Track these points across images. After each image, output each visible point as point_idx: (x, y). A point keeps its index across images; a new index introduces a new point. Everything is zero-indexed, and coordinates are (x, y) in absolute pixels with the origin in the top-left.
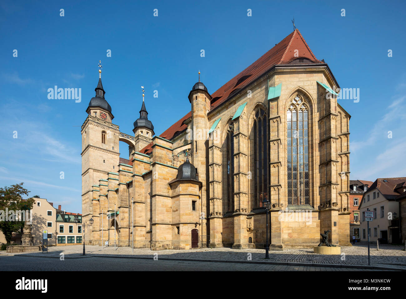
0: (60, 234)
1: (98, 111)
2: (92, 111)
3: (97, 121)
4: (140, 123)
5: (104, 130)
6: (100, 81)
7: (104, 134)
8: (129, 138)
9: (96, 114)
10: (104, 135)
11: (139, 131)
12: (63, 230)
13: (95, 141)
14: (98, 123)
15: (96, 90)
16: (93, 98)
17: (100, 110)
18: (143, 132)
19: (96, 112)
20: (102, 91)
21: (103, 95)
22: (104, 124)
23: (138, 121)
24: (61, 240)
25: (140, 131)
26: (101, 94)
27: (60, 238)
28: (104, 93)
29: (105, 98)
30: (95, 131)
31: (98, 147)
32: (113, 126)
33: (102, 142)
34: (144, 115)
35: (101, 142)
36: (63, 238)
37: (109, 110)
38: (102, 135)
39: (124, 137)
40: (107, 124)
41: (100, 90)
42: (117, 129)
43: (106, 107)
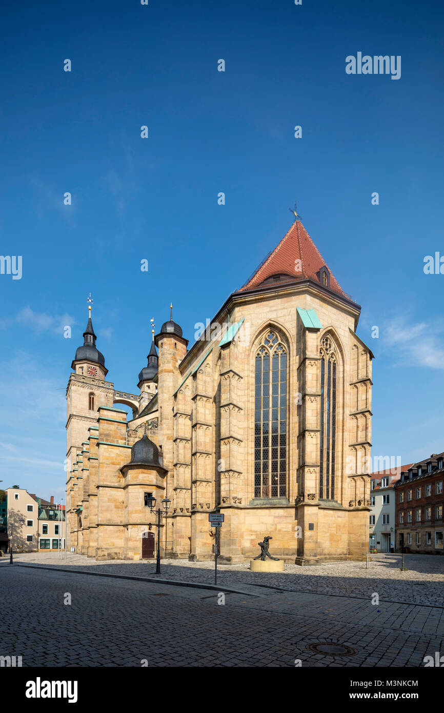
0: (43, 537)
1: (85, 366)
2: (77, 366)
3: (82, 380)
4: (145, 373)
5: (91, 391)
6: (90, 323)
7: (92, 396)
8: (129, 399)
9: (82, 370)
10: (93, 398)
11: (145, 386)
12: (47, 531)
13: (80, 409)
14: (83, 382)
15: (84, 336)
16: (79, 348)
17: (87, 363)
18: (151, 387)
19: (82, 368)
20: (92, 336)
21: (94, 342)
22: (92, 383)
23: (143, 372)
24: (44, 544)
25: (147, 386)
26: (90, 341)
27: (43, 542)
28: (95, 338)
29: (96, 344)
30: (79, 394)
31: (83, 416)
32: (103, 384)
33: (90, 409)
34: (153, 362)
35: (88, 408)
36: (47, 542)
37: (101, 362)
38: (90, 398)
39: (123, 397)
40: (96, 383)
41: (89, 336)
42: (111, 387)
43: (96, 357)
